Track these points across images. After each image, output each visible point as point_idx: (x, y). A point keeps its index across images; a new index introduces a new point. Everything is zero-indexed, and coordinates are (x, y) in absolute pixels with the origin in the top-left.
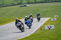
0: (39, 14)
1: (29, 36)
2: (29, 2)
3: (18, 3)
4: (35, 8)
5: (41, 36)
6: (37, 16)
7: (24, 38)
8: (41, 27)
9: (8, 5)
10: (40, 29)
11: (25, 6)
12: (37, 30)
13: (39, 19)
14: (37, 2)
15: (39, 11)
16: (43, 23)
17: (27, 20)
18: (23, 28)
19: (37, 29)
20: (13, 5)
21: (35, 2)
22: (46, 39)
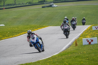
1: (56, 55)
3: (39, 2)
4: (66, 9)
5: (76, 55)
7: (49, 58)
8: (76, 40)
10: (74, 43)
11: (51, 6)
12: (70, 46)
15: (72, 14)
16: (80, 34)
19: (70, 43)
20: (31, 4)
22: (83, 60)
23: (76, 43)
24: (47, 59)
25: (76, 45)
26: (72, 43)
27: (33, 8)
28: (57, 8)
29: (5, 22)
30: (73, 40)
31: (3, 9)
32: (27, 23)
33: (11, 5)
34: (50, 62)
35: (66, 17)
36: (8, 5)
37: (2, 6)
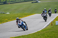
4: (46, 4)
5: (52, 31)
7: (36, 33)
8: (52, 22)
9: (20, 1)
10: (51, 24)
11: (37, 2)
12: (48, 25)
15: (50, 7)
19: (48, 24)
22: (56, 33)
23: (52, 24)
24: (34, 33)
25: (52, 25)
26: (49, 24)
27: (26, 3)
28: (40, 3)
29: (10, 11)
30: (50, 22)
31: (8, 4)
32: (23, 12)
34: (36, 35)
35: (45, 9)
36: (12, 1)
37: (8, 2)
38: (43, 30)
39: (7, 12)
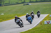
0: (39, 11)
2: (31, 1)
3: (22, 2)
4: (36, 6)
5: (41, 29)
6: (37, 13)
8: (41, 22)
11: (28, 4)
13: (39, 16)
14: (37, 1)
17: (28, 17)
18: (22, 24)
21: (36, 1)
22: (45, 32)
24: (26, 31)
25: (41, 24)
29: (4, 13)
31: (3, 6)
32: (15, 13)
33: (7, 4)
36: (6, 4)
37: (2, 4)
38: (33, 29)
39: (1, 13)
